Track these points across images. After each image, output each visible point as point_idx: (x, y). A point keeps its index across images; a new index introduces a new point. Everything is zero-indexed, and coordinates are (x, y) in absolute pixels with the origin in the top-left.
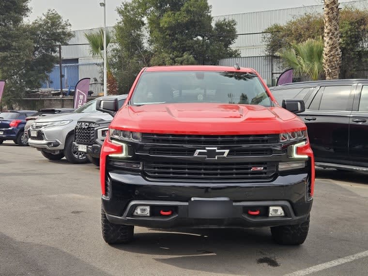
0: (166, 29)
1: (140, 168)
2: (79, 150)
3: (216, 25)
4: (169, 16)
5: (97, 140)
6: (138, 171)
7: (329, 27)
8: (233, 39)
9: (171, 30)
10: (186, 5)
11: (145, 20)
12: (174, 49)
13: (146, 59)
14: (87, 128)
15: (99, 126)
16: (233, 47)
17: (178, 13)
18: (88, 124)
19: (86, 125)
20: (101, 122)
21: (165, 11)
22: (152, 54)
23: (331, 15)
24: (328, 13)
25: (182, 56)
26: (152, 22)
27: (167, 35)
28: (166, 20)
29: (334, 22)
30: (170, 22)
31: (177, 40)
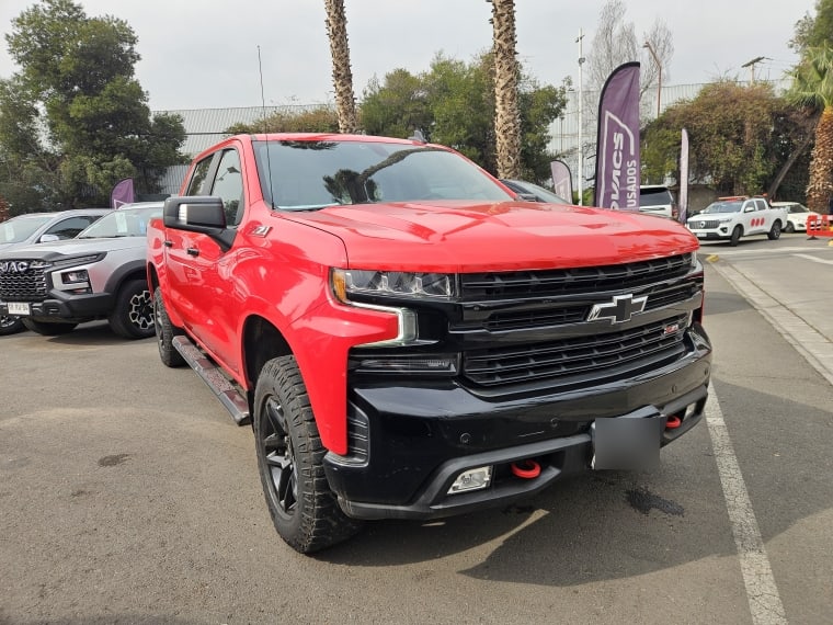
0: (81, 120)
1: (453, 369)
2: (11, 312)
3: (156, 119)
4: (83, 103)
5: (52, 291)
6: (452, 377)
7: (345, 122)
8: (182, 140)
9: (88, 123)
10: (108, 87)
11: (40, 106)
12: (97, 150)
13: (50, 165)
14: (26, 272)
15: (54, 265)
16: (183, 150)
17: (98, 98)
18: (25, 264)
19: (22, 266)
20: (54, 259)
21: (73, 95)
22: (59, 159)
23: (346, 106)
24: (342, 104)
25: (111, 161)
26: (52, 110)
27: (83, 129)
28: (77, 108)
29: (351, 115)
30: (85, 112)
31: (99, 136)
